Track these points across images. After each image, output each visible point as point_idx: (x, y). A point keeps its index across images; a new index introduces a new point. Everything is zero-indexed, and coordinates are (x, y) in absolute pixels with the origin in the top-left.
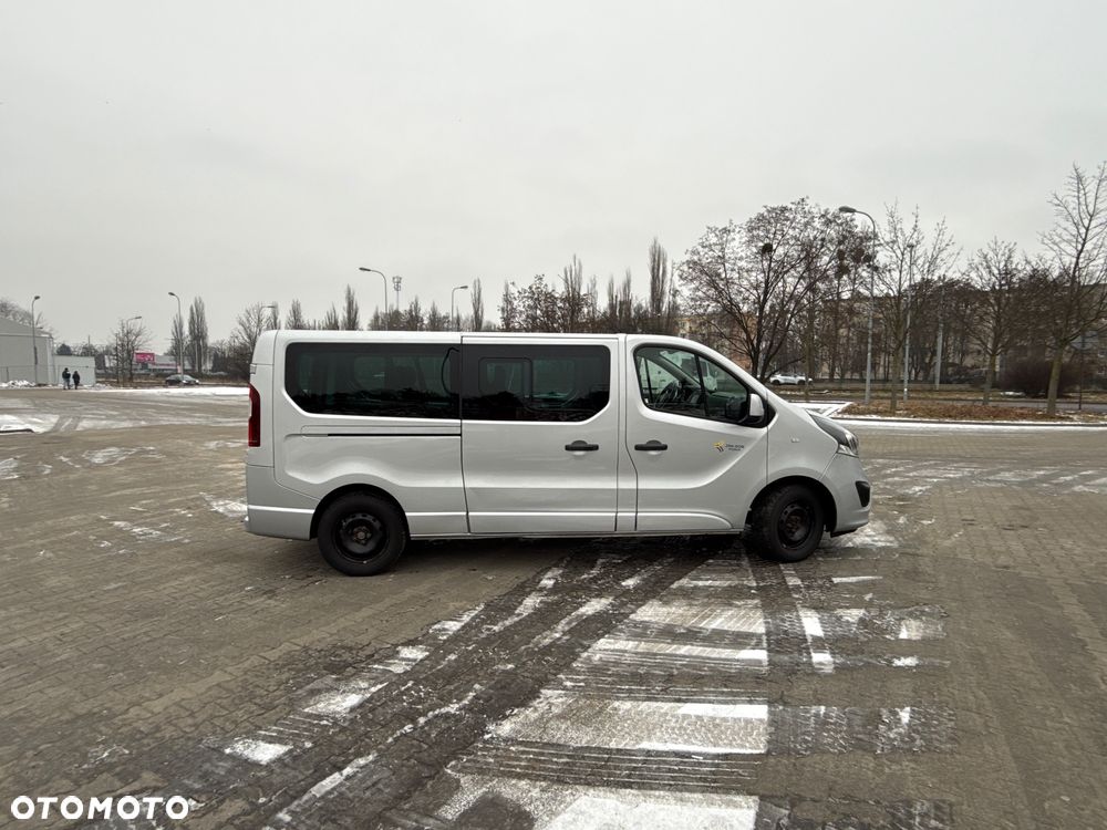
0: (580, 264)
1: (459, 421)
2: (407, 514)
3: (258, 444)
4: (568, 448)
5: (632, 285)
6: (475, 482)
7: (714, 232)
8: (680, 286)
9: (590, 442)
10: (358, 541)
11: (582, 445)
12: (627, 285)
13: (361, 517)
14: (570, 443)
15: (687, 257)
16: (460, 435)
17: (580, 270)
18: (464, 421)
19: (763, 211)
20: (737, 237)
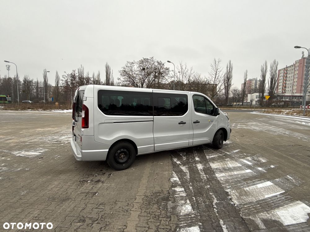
0: (83, 68)
1: (153, 117)
2: (138, 147)
3: (88, 127)
4: (179, 123)
5: (100, 75)
6: (157, 135)
7: (129, 63)
8: (121, 77)
9: (184, 122)
10: (121, 158)
11: (183, 123)
12: (99, 75)
13: (123, 150)
14: (179, 122)
15: (122, 69)
16: (153, 121)
17: (83, 70)
18: (154, 117)
19: (143, 59)
20: (135, 65)
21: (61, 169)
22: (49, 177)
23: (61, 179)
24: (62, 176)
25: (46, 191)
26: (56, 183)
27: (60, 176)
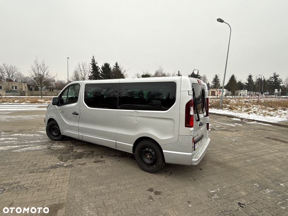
21: (218, 167)
22: (231, 164)
23: (222, 159)
24: (220, 161)
25: (233, 156)
26: (227, 158)
27: (222, 161)
